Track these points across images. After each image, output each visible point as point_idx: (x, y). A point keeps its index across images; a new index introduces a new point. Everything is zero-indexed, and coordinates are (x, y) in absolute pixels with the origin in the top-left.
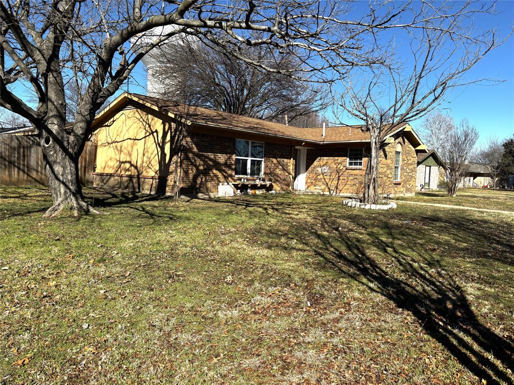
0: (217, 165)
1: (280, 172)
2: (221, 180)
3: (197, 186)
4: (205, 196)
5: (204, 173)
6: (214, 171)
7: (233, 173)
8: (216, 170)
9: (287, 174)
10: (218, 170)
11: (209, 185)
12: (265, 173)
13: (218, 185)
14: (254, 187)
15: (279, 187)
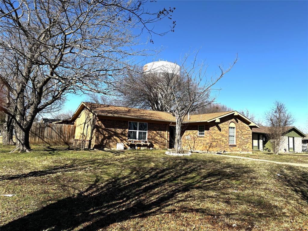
0: (116, 134)
1: (158, 138)
2: (119, 142)
3: (104, 144)
4: (108, 149)
5: (108, 138)
6: (115, 137)
7: (127, 138)
8: (116, 136)
9: (164, 139)
10: (117, 137)
11: (111, 144)
12: (148, 139)
13: (117, 144)
14: (139, 146)
15: (158, 146)
